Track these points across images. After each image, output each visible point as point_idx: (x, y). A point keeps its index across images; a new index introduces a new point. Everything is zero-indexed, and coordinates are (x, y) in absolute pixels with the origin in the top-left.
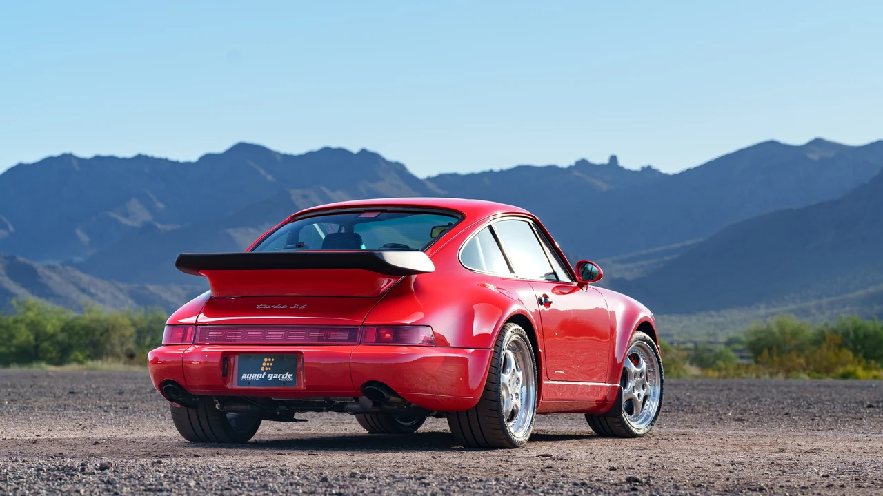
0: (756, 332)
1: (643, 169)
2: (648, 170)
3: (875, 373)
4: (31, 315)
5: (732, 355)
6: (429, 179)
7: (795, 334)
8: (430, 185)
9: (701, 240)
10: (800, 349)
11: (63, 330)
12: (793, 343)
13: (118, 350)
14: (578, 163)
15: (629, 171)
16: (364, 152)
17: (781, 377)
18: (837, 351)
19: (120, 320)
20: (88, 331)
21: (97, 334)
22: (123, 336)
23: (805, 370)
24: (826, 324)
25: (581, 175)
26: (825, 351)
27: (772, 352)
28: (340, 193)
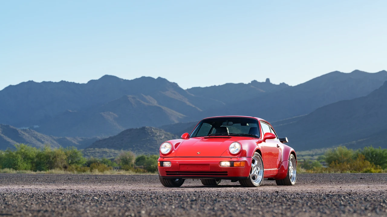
0: (329, 154)
1: (281, 84)
2: (283, 85)
3: (379, 170)
4: (23, 150)
5: (320, 164)
6: (188, 90)
7: (346, 155)
8: (188, 92)
9: (307, 115)
10: (348, 161)
11: (37, 157)
12: (345, 159)
13: (60, 165)
14: (252, 82)
15: (274, 85)
16: (159, 78)
17: (339, 172)
18: (363, 161)
19: (61, 152)
20: (48, 157)
21: (51, 158)
22: (62, 159)
23: (350, 170)
24: (359, 150)
25: (254, 87)
26: (358, 162)
27: (336, 162)
28: (149, 96)
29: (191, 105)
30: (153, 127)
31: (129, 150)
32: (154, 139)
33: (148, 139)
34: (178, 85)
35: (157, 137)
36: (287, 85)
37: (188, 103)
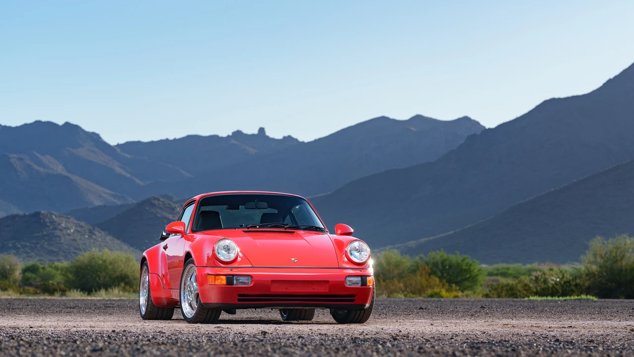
1: (285, 138)
2: (289, 139)
3: (455, 293)
6: (118, 145)
7: (397, 265)
8: (119, 150)
9: (329, 193)
10: (401, 277)
12: (396, 272)
14: (234, 133)
15: (273, 140)
16: (67, 124)
17: (384, 296)
18: (427, 277)
23: (403, 292)
24: (421, 258)
25: (237, 143)
26: (419, 278)
27: (379, 278)
28: (48, 156)
29: (124, 173)
30: (55, 213)
31: (9, 254)
32: (56, 234)
33: (45, 233)
34: (100, 138)
35: (61, 230)
36: (296, 140)
37: (118, 170)
